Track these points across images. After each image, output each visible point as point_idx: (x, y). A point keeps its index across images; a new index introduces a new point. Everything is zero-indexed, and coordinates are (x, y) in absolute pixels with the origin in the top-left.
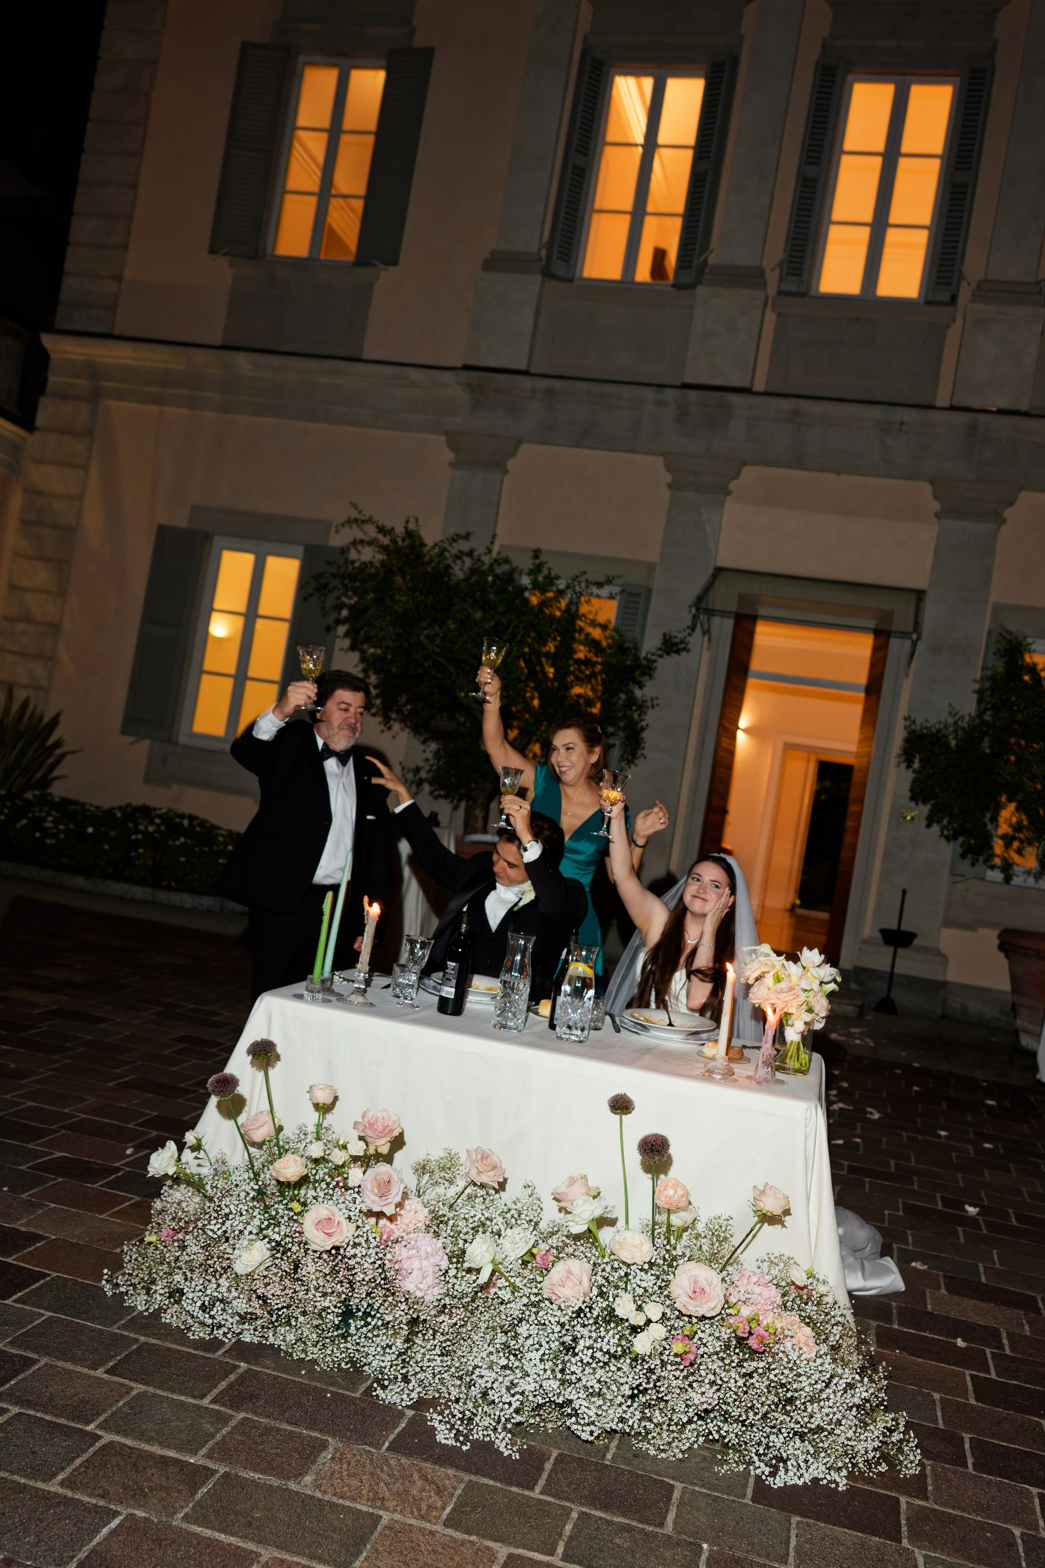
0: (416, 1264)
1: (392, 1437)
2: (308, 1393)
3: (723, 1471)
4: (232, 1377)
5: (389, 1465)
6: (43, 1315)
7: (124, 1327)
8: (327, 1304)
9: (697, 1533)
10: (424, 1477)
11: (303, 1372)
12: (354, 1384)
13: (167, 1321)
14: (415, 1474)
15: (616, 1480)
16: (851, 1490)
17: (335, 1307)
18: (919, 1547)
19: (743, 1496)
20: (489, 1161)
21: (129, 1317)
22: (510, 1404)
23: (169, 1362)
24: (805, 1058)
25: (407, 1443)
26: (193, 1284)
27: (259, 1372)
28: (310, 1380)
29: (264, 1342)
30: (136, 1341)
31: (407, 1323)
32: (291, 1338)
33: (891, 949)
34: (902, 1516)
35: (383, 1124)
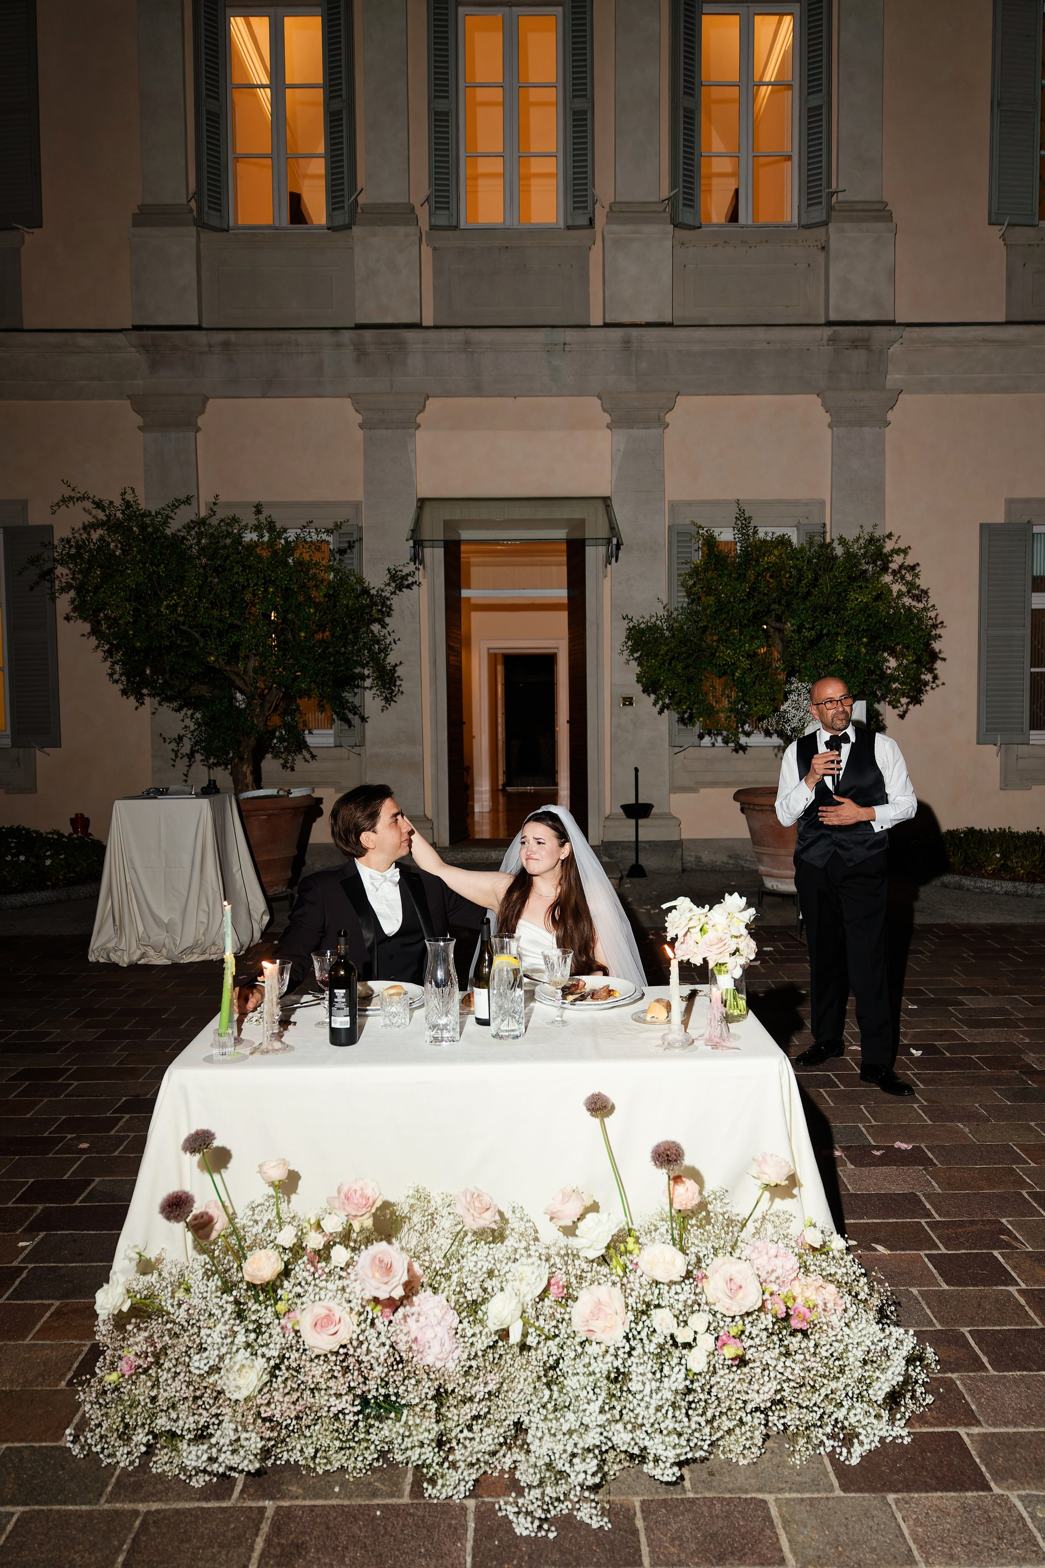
0: (429, 1334)
1: (469, 1545)
2: (356, 1519)
3: (798, 1462)
4: (265, 1527)
6: (13, 1514)
7: (114, 1497)
8: (343, 1405)
9: (819, 1557)
11: (337, 1489)
12: (396, 1484)
13: (159, 1470)
15: (711, 1516)
16: (917, 1438)
17: (353, 1405)
18: (1008, 1488)
19: (831, 1489)
20: (480, 1202)
21: (113, 1480)
22: (585, 1472)
23: (185, 1532)
24: (742, 1003)
25: (490, 1550)
26: (181, 1422)
27: (290, 1507)
28: (349, 1499)
29: (278, 1462)
30: (136, 1513)
31: (433, 1398)
32: (310, 1451)
33: (633, 821)
34: (973, 1453)
35: (362, 1196)
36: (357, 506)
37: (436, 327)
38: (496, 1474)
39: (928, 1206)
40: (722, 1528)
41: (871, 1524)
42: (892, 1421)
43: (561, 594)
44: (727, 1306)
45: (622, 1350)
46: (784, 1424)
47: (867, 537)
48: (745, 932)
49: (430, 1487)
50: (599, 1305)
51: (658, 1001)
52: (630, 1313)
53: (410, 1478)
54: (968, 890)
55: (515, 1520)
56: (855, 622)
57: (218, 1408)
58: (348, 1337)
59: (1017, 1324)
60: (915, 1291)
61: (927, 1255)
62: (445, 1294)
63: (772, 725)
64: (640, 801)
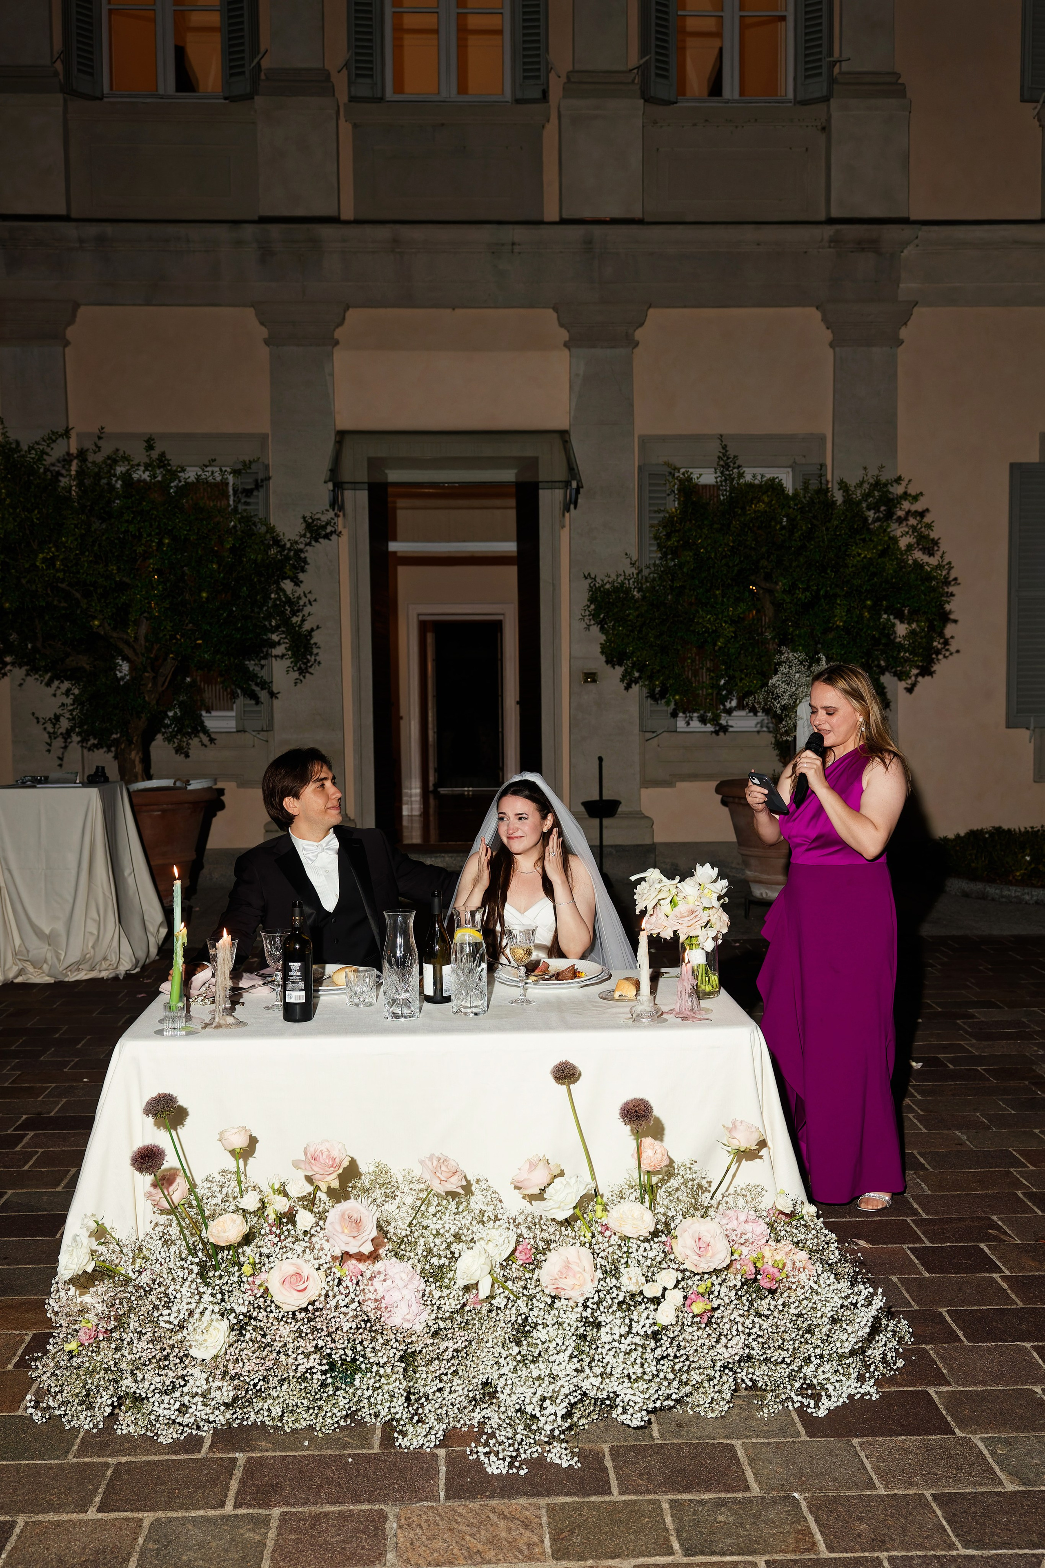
1: (442, 1483)
2: (328, 1465)
3: (766, 1415)
4: (238, 1474)
5: (460, 1515)
7: (81, 1453)
8: (310, 1365)
9: (783, 1485)
10: (502, 1516)
11: (306, 1443)
12: (366, 1439)
13: (124, 1432)
14: (492, 1516)
15: (678, 1456)
16: (884, 1396)
18: (972, 1433)
19: (798, 1435)
20: (447, 1166)
21: (78, 1441)
22: (556, 1414)
23: (159, 1477)
24: (715, 979)
25: (462, 1485)
26: (147, 1384)
27: (261, 1457)
28: (319, 1450)
29: (245, 1423)
30: (107, 1465)
31: (401, 1359)
32: (277, 1411)
33: (596, 821)
34: (940, 1406)
35: (329, 1157)
36: (264, 438)
37: (357, 222)
38: (465, 1429)
39: (916, 1206)
40: (689, 1466)
41: (835, 1460)
42: (861, 1378)
43: (510, 547)
44: (695, 1262)
45: (591, 1301)
46: (751, 1379)
47: (872, 481)
48: (717, 904)
49: (400, 1437)
50: (567, 1266)
51: (627, 979)
52: (599, 1271)
53: (378, 1434)
54: (993, 900)
55: (486, 1460)
56: (857, 582)
57: (184, 1369)
58: (317, 1294)
59: (997, 1305)
60: (894, 1278)
61: (910, 1248)
62: (411, 1261)
63: (759, 703)
64: (604, 798)
